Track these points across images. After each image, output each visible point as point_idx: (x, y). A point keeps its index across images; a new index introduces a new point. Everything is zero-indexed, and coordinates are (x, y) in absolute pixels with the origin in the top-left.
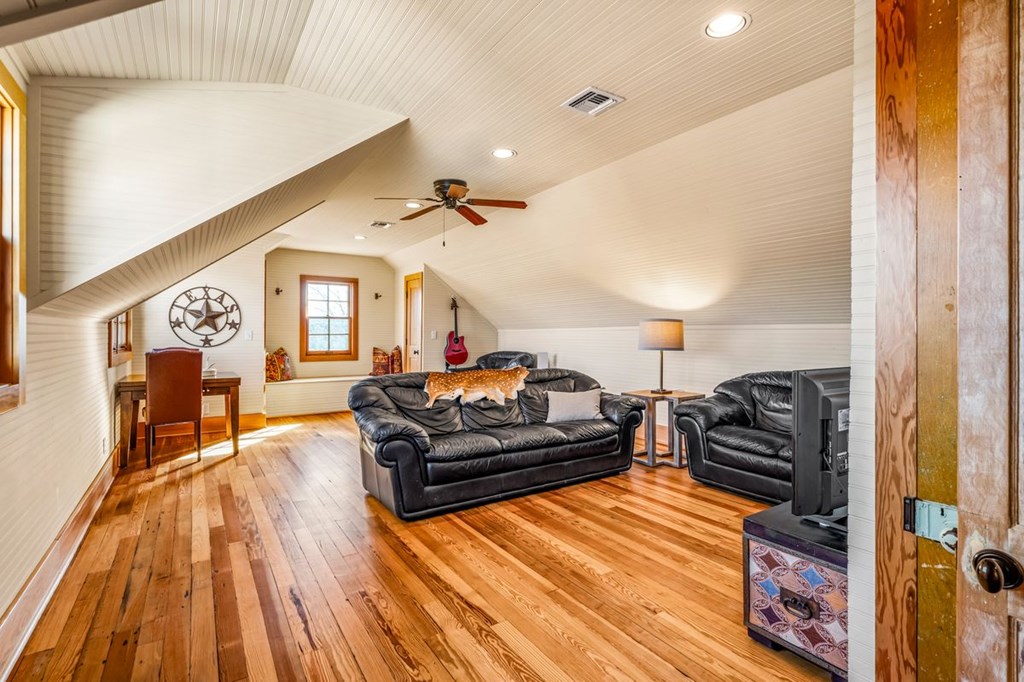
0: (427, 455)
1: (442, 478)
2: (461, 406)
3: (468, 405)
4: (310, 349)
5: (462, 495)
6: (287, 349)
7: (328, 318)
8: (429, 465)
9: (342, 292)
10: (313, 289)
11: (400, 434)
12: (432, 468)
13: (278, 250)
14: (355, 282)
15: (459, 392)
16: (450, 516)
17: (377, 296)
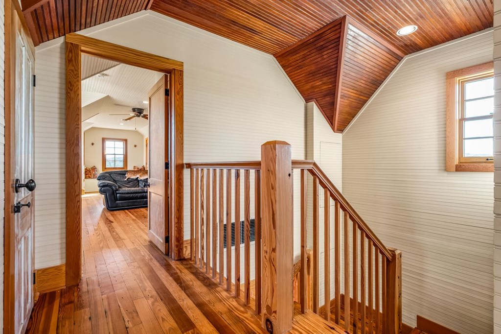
0: (117, 192)
1: (121, 199)
2: (139, 181)
3: (141, 180)
4: (107, 167)
5: (130, 204)
6: (96, 166)
7: (115, 154)
8: (118, 195)
9: (121, 144)
10: (108, 144)
11: (107, 185)
12: (119, 196)
13: (92, 128)
14: (126, 141)
15: (138, 176)
16: (126, 211)
17: (135, 146)
